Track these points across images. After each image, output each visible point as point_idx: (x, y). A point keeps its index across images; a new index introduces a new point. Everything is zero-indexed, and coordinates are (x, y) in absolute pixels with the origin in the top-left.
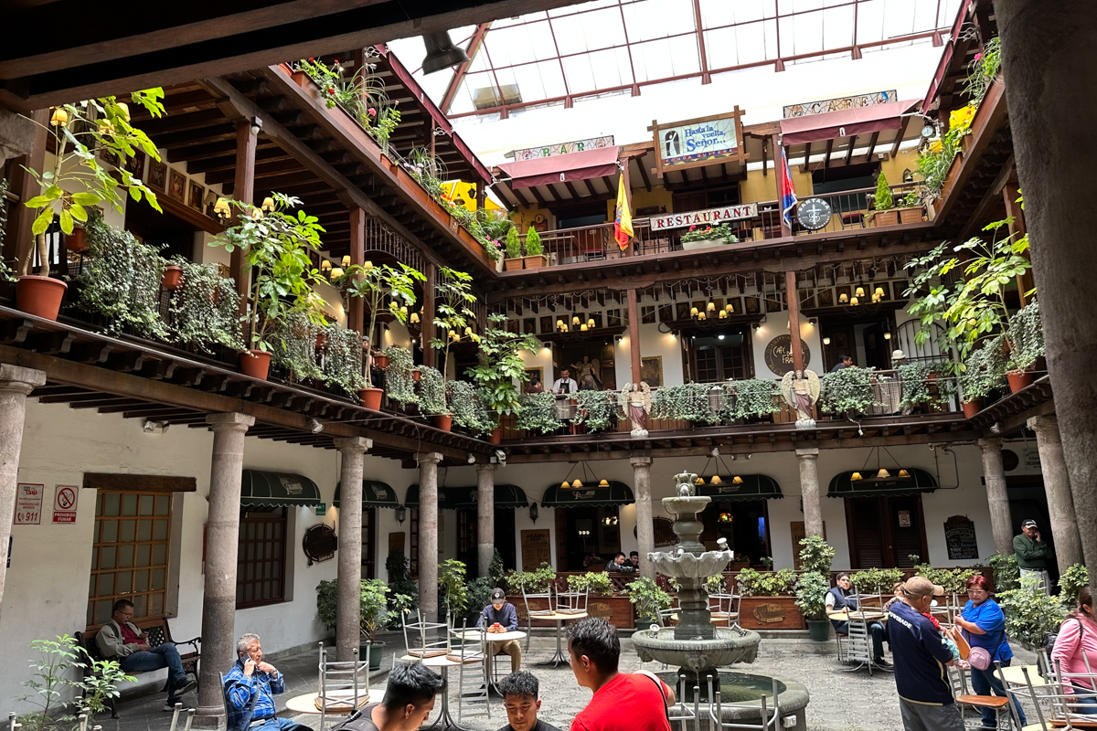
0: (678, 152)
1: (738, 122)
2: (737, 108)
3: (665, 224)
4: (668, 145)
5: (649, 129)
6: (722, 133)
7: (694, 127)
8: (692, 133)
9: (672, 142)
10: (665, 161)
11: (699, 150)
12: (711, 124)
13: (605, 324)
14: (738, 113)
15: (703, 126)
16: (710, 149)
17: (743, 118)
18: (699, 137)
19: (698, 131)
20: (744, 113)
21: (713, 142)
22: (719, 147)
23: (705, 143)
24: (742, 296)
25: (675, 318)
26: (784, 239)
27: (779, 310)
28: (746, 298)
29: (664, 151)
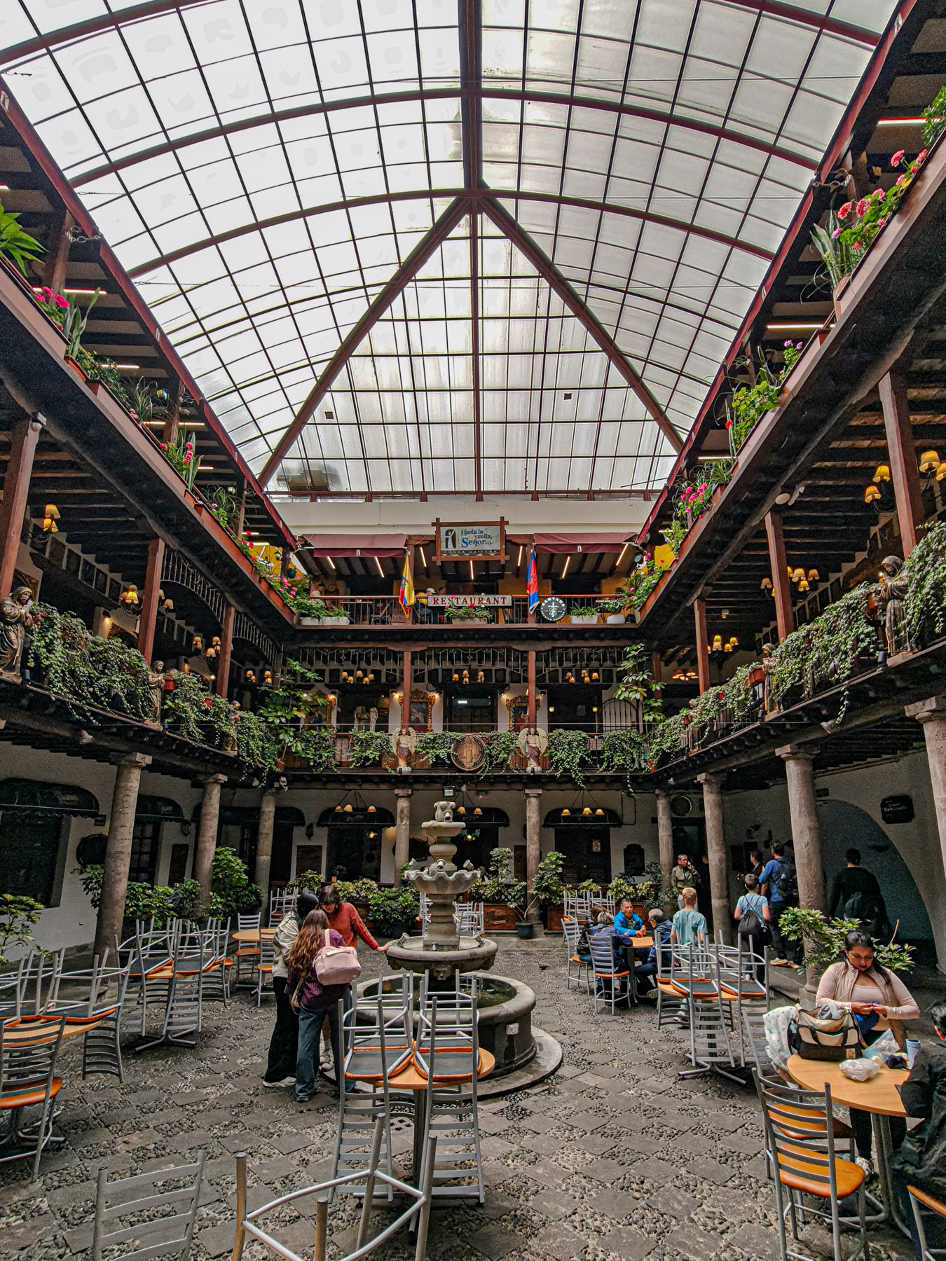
0: (454, 547)
1: (502, 531)
2: (502, 518)
3: (440, 602)
4: (447, 539)
5: (433, 524)
6: (489, 537)
7: (469, 529)
8: (466, 533)
9: (450, 537)
10: (443, 552)
11: (471, 547)
12: (482, 528)
13: (383, 680)
14: (503, 523)
15: (476, 528)
16: (479, 547)
17: (506, 527)
18: (471, 537)
19: (472, 532)
20: (507, 523)
21: (482, 542)
22: (486, 547)
23: (476, 543)
24: (493, 669)
25: (440, 681)
26: (532, 624)
27: (519, 682)
28: (496, 670)
29: (443, 544)
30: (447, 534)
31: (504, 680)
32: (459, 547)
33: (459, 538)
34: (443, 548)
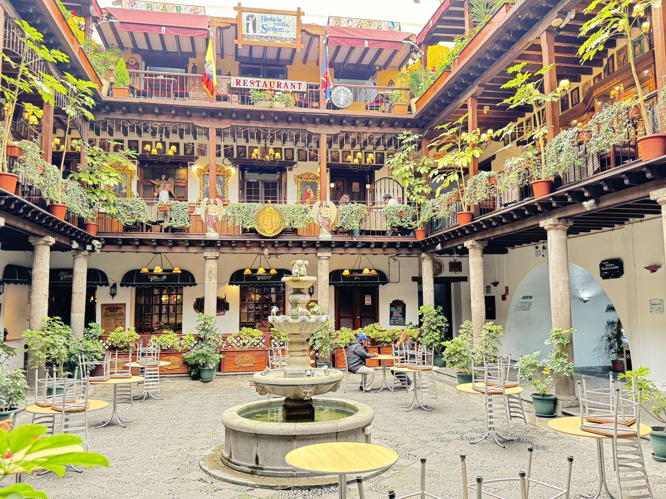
0: (255, 31)
1: (299, 21)
2: (299, 9)
3: (242, 83)
4: (248, 24)
5: (235, 9)
6: (287, 25)
7: (269, 16)
8: (266, 20)
9: (251, 23)
10: (243, 36)
11: (270, 33)
12: (280, 17)
13: (182, 153)
14: (299, 13)
15: (274, 16)
16: (278, 34)
17: (302, 18)
18: (271, 24)
19: (271, 19)
20: (303, 14)
21: (281, 30)
22: (284, 35)
23: (275, 30)
24: (283, 148)
25: (235, 156)
26: (323, 111)
27: (306, 160)
28: (285, 149)
29: (245, 28)
30: (248, 19)
31: (293, 159)
32: (258, 33)
33: (259, 24)
34: (244, 33)
